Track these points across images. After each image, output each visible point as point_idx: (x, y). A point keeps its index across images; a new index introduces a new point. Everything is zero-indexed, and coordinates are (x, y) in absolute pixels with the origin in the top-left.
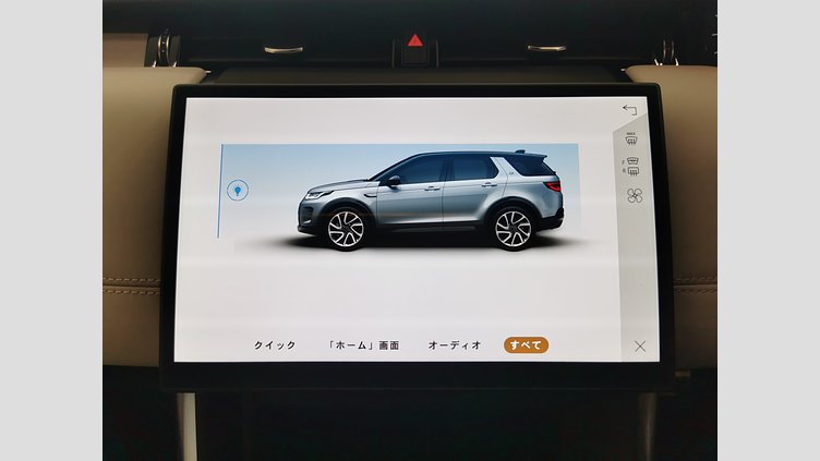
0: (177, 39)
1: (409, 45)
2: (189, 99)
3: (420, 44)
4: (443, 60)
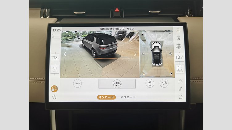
0: (49, 10)
1: (115, 11)
2: (52, 27)
3: (119, 11)
4: (125, 15)
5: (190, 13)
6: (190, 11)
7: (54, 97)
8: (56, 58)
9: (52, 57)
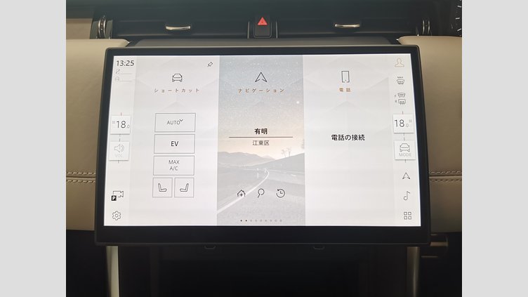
0: (110, 22)
1: (259, 24)
2: (115, 57)
3: (266, 24)
4: (280, 34)
5: (426, 28)
6: (426, 23)
7: (117, 215)
8: (123, 126)
9: (114, 122)
